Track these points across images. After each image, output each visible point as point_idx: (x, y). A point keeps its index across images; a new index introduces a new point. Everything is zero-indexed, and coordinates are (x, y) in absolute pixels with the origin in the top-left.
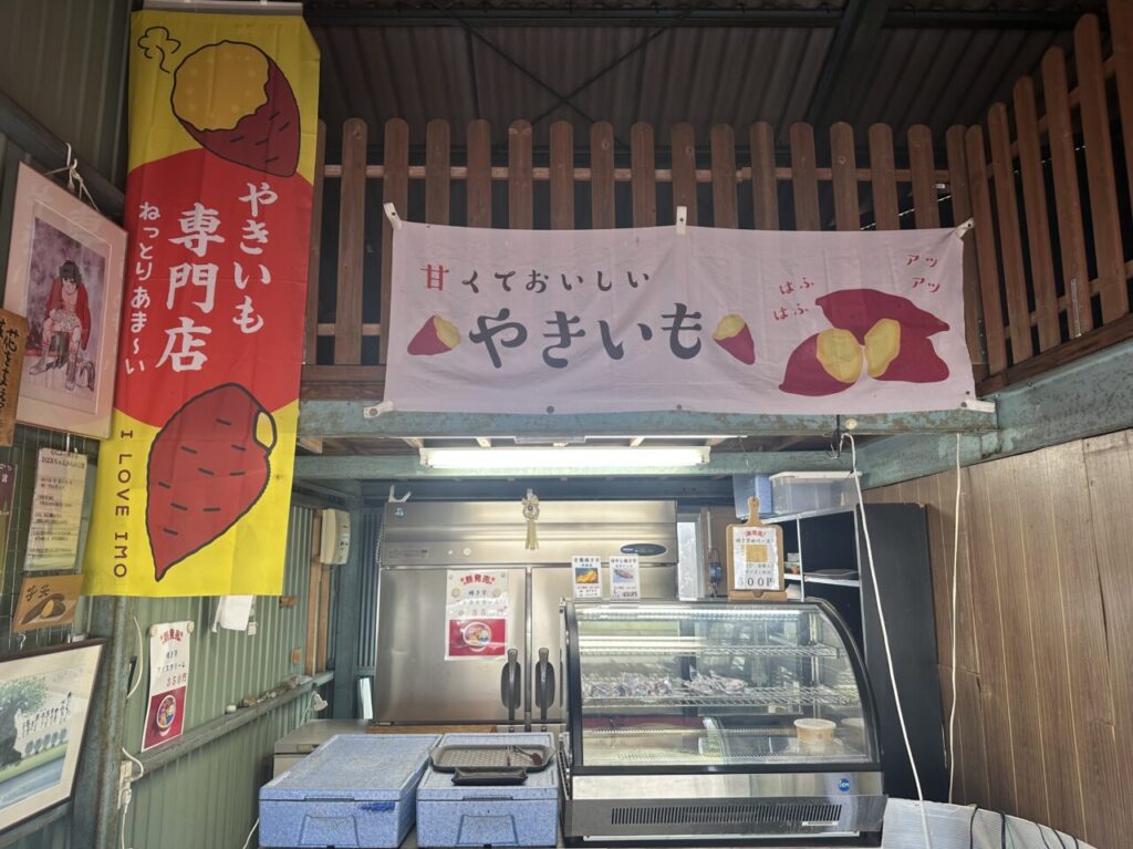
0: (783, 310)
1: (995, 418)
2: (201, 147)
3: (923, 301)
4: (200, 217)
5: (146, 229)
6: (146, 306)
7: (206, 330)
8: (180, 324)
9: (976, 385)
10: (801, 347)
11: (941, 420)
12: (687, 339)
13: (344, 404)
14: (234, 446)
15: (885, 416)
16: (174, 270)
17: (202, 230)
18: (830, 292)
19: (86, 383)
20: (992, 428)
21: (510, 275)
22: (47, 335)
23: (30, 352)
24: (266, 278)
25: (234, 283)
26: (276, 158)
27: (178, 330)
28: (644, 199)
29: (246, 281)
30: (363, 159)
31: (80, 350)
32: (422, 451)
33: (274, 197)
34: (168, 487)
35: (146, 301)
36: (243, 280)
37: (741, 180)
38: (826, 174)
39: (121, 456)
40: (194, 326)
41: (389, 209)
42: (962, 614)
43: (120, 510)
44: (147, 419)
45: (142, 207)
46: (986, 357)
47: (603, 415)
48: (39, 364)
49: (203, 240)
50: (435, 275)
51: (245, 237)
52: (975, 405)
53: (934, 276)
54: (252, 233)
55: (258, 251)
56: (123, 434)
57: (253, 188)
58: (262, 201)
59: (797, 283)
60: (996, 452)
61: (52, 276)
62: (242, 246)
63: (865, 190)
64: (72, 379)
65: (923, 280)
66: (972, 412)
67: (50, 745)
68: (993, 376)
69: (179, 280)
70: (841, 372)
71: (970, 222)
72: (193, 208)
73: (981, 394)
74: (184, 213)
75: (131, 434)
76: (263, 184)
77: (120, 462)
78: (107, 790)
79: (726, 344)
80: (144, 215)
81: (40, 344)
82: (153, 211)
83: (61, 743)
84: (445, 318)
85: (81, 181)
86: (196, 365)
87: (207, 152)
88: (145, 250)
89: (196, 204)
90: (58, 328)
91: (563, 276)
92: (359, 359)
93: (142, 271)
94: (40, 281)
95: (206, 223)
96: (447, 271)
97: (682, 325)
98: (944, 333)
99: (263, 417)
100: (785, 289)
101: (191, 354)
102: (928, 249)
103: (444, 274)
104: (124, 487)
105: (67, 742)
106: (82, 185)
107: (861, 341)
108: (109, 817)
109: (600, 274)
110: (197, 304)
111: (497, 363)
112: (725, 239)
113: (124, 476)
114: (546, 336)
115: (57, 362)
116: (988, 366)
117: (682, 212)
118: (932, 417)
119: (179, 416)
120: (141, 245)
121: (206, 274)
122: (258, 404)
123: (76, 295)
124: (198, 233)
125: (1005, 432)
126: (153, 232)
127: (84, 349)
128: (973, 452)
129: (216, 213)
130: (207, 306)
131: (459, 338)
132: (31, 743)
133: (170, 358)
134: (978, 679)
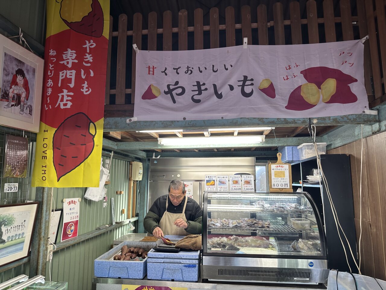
0: (287, 76)
1: (378, 117)
2: (70, 28)
3: (346, 70)
4: (69, 53)
5: (51, 59)
6: (51, 86)
7: (72, 94)
8: (63, 92)
9: (369, 104)
10: (294, 91)
11: (354, 118)
12: (248, 90)
13: (119, 118)
14: (82, 135)
15: (329, 117)
16: (61, 73)
17: (70, 58)
18: (306, 68)
19: (29, 113)
20: (376, 121)
21: (179, 68)
22: (11, 95)
23: (4, 100)
24: (92, 74)
25: (81, 76)
26: (95, 31)
27: (62, 94)
28: (231, 36)
29: (85, 75)
30: (126, 29)
31: (26, 100)
32: (159, 139)
33: (95, 45)
34: (60, 149)
35: (52, 84)
36: (84, 75)
37: (269, 26)
38: (305, 21)
39: (44, 138)
40: (68, 92)
41: (135, 46)
42: (364, 198)
43: (44, 157)
44: (52, 126)
45: (50, 51)
46: (374, 92)
47: (214, 120)
48: (8, 104)
49: (71, 62)
50: (151, 69)
51: (85, 60)
52: (368, 112)
53: (352, 60)
54: (87, 58)
55: (89, 65)
56: (45, 131)
57: (87, 42)
58: (90, 46)
59: (293, 65)
60: (378, 131)
61: (12, 74)
62: (84, 63)
63: (321, 27)
64: (23, 110)
65: (346, 62)
66: (367, 115)
67: (17, 238)
68: (376, 99)
69: (62, 76)
70: (311, 100)
71: (367, 36)
72: (67, 51)
73: (371, 107)
74: (64, 52)
75: (47, 131)
76: (91, 40)
77: (44, 141)
78: (41, 254)
79: (264, 90)
80: (51, 54)
81: (8, 97)
82: (54, 52)
83: (22, 237)
84: (155, 86)
85: (25, 41)
86: (69, 106)
87: (72, 30)
88: (51, 66)
89: (68, 49)
90: (16, 92)
91: (199, 68)
92: (124, 102)
93: (50, 74)
94: (7, 75)
95: (71, 56)
96: (156, 68)
97: (246, 84)
98: (355, 83)
99: (91, 124)
100: (288, 68)
101: (67, 102)
102: (348, 49)
103: (154, 69)
104: (45, 149)
105: (25, 237)
106: (26, 42)
107: (319, 88)
108: (43, 264)
109: (213, 66)
110: (68, 84)
111: (174, 102)
112: (263, 49)
113: (45, 146)
114: (193, 91)
115: (16, 104)
116: (374, 96)
117: (245, 40)
118: (350, 117)
119: (63, 124)
120: (50, 64)
121: (72, 74)
122: (90, 120)
123: (23, 81)
124: (69, 59)
125: (382, 122)
126: (54, 60)
127: (27, 100)
128: (369, 132)
129: (75, 52)
130: (72, 85)
131: (160, 93)
132: (9, 237)
133: (59, 104)
134: (370, 224)
